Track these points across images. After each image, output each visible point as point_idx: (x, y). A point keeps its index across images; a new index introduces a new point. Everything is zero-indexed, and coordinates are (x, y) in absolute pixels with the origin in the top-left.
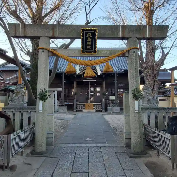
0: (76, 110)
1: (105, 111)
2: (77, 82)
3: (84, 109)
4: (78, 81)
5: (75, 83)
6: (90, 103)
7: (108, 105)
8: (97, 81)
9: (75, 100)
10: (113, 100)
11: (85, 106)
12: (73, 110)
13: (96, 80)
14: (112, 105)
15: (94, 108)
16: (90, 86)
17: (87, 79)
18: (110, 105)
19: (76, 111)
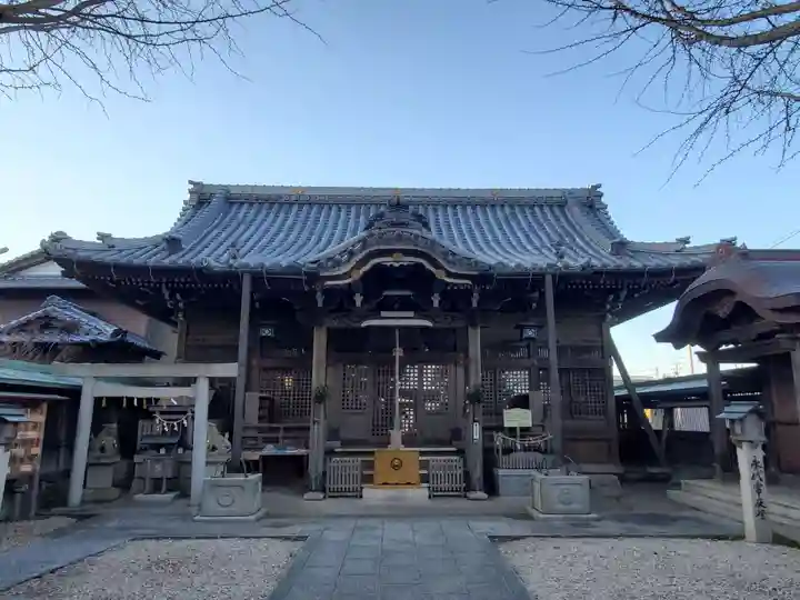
0: (324, 491)
1: (486, 496)
2: (328, 329)
3: (369, 479)
4: (335, 324)
5: (320, 340)
6: (402, 448)
7: (502, 458)
8: (437, 325)
9: (317, 432)
10: (522, 429)
11: (370, 465)
12: (307, 489)
13: (432, 320)
14: (519, 456)
15: (424, 478)
16: (398, 353)
17: (383, 314)
18: (513, 455)
19: (322, 496)
